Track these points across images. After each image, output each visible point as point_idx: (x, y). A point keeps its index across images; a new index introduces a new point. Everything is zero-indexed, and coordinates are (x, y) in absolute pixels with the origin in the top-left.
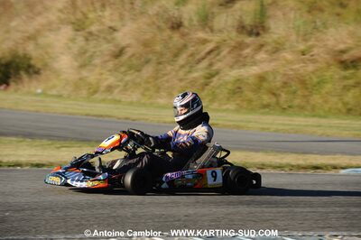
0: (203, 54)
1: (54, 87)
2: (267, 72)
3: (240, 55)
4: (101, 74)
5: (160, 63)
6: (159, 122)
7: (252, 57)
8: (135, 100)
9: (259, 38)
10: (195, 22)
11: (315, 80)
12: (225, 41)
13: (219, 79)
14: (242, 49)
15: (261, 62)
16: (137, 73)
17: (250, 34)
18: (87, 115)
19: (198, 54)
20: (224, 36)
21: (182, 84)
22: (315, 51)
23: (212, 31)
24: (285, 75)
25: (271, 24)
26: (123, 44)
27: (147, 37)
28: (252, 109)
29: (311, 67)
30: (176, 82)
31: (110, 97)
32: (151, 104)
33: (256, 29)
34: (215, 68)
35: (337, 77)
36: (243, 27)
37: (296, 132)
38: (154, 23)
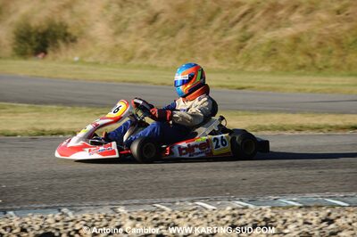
1: (91, 54)
2: (302, 33)
4: (136, 40)
5: (194, 28)
13: (254, 42)
15: (295, 23)
16: (172, 39)
18: (124, 81)
21: (218, 47)
24: (320, 35)
28: (288, 71)
30: (211, 46)
31: (146, 63)
37: (333, 92)
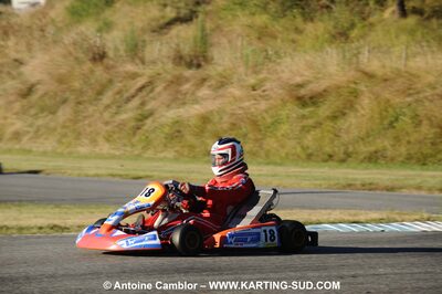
0: (132, 91)
3: (178, 92)
6: (79, 175)
7: (193, 94)
8: (50, 149)
9: (200, 70)
10: (122, 53)
11: (269, 120)
12: (159, 74)
14: (180, 85)
17: (190, 65)
19: (127, 91)
20: (158, 68)
22: (268, 85)
23: (143, 62)
25: (215, 53)
26: (33, 80)
27: (62, 71)
29: (263, 105)
32: (70, 153)
33: (197, 60)
34: (148, 107)
35: (294, 115)
36: (181, 58)
38: (70, 54)
